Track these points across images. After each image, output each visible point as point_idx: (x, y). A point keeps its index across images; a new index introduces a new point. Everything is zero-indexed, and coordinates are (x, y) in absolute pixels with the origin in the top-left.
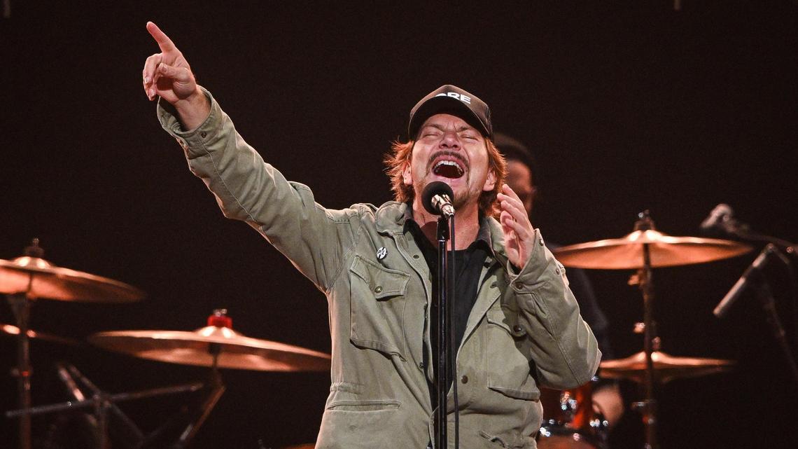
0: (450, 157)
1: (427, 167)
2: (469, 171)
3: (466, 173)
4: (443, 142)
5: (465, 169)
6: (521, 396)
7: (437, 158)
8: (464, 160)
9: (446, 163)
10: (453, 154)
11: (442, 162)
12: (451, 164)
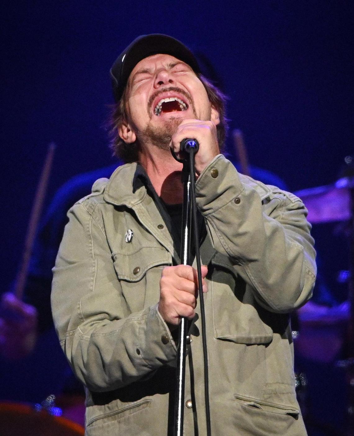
0: (169, 94)
1: (149, 112)
2: (192, 102)
3: (190, 106)
4: (158, 81)
5: (188, 102)
6: (253, 341)
7: (156, 98)
8: (184, 93)
9: (167, 100)
10: (171, 89)
11: (163, 101)
12: (172, 100)
